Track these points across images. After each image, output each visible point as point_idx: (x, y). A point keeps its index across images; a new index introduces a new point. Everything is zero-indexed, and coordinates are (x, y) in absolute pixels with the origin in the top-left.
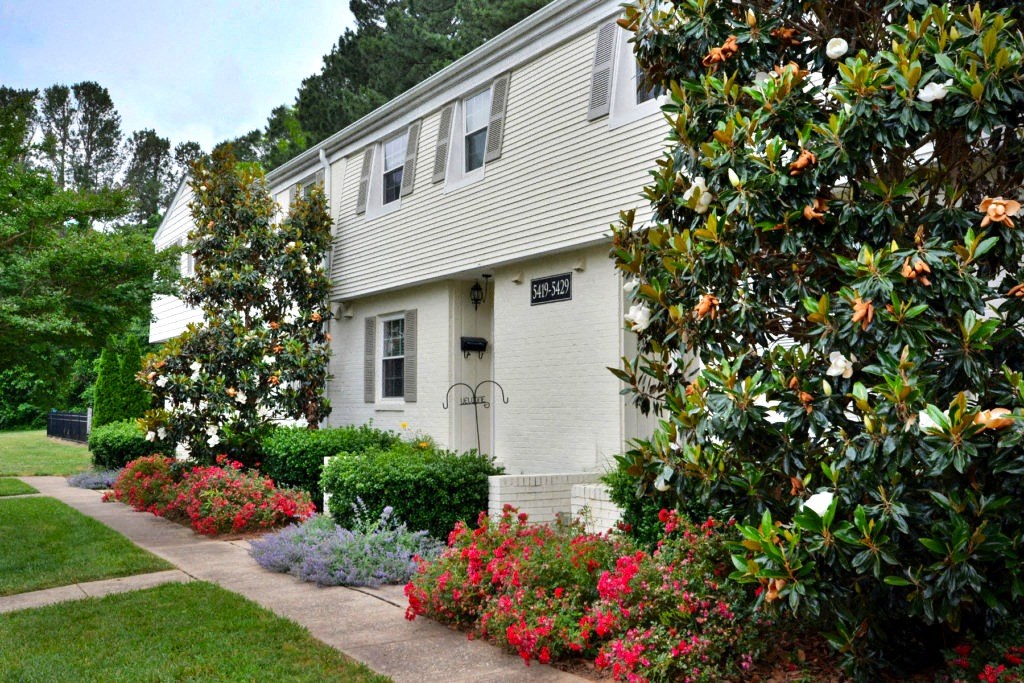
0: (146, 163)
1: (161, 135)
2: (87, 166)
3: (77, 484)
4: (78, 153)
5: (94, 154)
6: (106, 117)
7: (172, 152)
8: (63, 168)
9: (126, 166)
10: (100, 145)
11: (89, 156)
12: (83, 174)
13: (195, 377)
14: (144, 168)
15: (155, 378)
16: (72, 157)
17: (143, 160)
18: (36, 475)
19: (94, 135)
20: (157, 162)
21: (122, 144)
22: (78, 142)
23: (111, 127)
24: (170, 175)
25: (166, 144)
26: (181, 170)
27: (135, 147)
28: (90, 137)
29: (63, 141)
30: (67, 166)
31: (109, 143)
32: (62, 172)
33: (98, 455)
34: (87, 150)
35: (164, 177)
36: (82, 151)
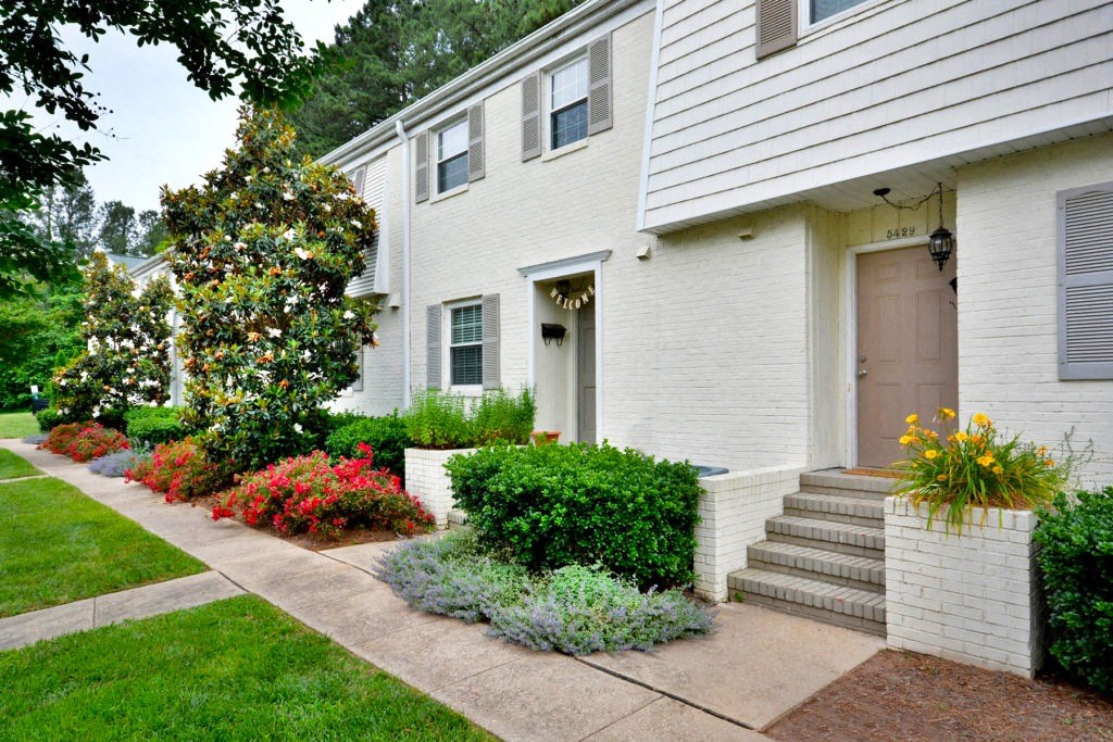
0: (116, 224)
1: (126, 204)
2: (70, 225)
3: (27, 442)
4: (62, 215)
5: (74, 216)
6: (82, 190)
7: (136, 216)
8: (50, 225)
9: (100, 226)
10: (80, 209)
11: (70, 218)
12: (66, 230)
13: (83, 380)
14: (115, 228)
15: (60, 380)
16: (58, 217)
17: (113, 222)
18: (6, 438)
19: (74, 202)
20: (126, 223)
21: (95, 210)
22: (61, 206)
23: (87, 199)
24: (135, 232)
25: (131, 211)
26: (144, 229)
27: (106, 212)
28: (70, 204)
29: (49, 206)
30: (53, 224)
31: (86, 209)
32: (48, 227)
33: (42, 424)
34: (68, 212)
35: (130, 235)
36: (64, 214)
